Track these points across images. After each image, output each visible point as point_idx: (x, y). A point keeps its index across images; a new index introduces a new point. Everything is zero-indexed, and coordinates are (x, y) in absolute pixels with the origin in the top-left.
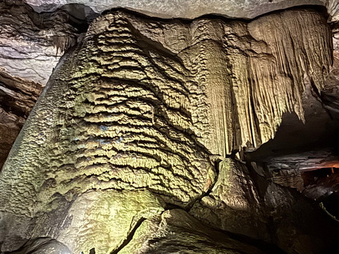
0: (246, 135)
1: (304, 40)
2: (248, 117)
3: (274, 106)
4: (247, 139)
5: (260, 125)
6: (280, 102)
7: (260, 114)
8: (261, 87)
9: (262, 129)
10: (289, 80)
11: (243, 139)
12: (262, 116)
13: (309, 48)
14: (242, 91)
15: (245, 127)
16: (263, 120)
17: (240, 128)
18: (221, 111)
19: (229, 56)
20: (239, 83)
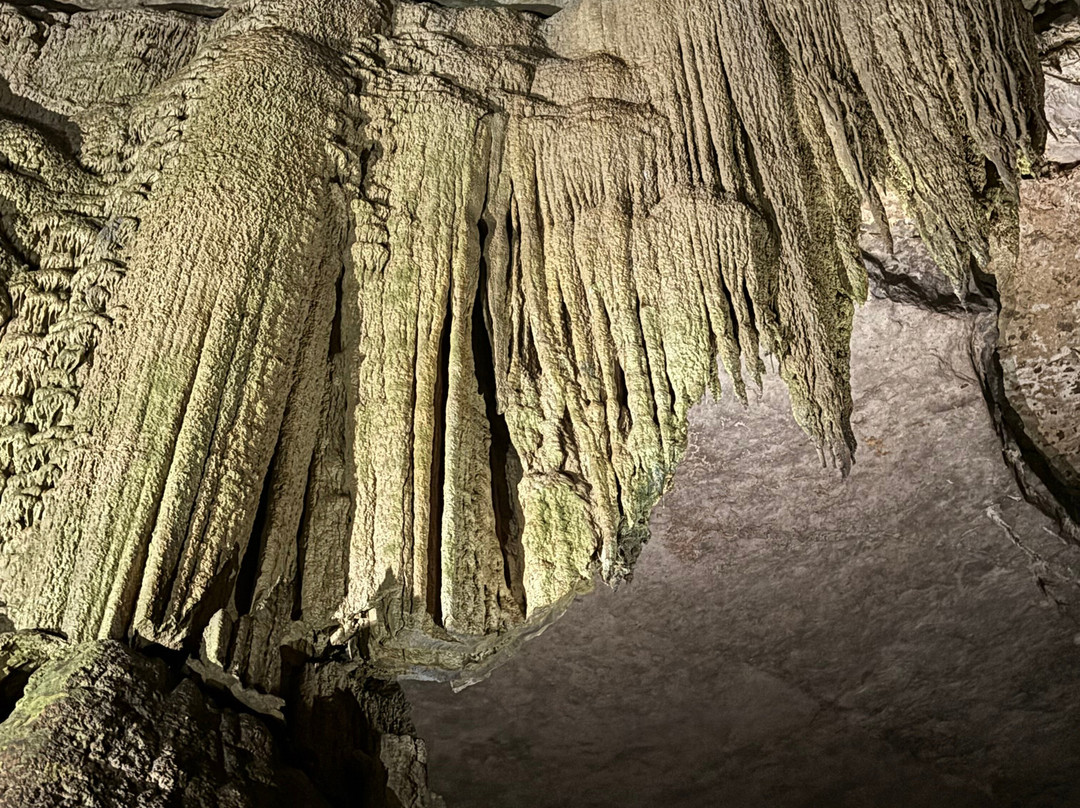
0: (387, 534)
1: (848, 25)
2: (422, 416)
3: (630, 363)
4: (388, 561)
5: (523, 487)
6: (671, 337)
7: (533, 420)
8: (551, 262)
9: (530, 514)
10: (737, 217)
11: (357, 564)
12: (549, 430)
13: (876, 62)
14: (411, 272)
15: (390, 480)
16: (551, 452)
17: (350, 495)
18: (181, 336)
19: (365, 102)
20: (399, 227)
